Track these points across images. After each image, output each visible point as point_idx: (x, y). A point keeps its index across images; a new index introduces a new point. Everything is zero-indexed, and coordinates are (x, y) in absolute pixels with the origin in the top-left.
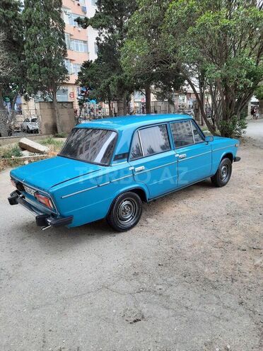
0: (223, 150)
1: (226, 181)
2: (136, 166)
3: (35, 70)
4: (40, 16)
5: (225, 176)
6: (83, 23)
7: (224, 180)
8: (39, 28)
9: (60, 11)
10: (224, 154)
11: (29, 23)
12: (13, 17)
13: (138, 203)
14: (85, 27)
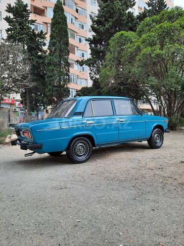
0: (155, 122)
1: (159, 145)
2: (87, 120)
3: (50, 89)
4: (56, 60)
5: (158, 141)
6: (81, 63)
7: (158, 144)
8: (55, 67)
9: (68, 58)
10: (155, 124)
11: (49, 64)
12: (42, 63)
13: (89, 146)
14: (81, 65)
